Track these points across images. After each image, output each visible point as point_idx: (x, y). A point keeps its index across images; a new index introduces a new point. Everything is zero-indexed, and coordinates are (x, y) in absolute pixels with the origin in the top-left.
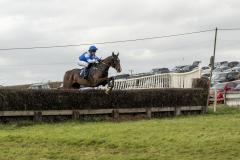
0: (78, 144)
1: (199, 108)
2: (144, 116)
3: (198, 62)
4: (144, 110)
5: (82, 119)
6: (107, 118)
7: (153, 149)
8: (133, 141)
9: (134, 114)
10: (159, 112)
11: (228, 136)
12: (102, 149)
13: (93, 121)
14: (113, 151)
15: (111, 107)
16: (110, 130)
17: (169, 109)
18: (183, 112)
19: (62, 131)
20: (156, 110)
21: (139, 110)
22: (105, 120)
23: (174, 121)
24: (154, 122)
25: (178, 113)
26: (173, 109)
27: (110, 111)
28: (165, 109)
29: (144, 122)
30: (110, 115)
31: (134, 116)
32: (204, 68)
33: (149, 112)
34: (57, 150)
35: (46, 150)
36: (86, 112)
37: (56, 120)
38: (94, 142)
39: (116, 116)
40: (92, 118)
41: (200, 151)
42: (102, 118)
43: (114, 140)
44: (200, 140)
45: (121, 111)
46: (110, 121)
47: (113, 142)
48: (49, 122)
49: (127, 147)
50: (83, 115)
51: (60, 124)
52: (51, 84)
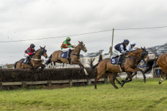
0: (25, 103)
1: (103, 79)
2: (68, 85)
3: (102, 51)
4: (67, 81)
5: (28, 87)
6: (44, 86)
7: (73, 106)
8: (60, 101)
9: (62, 84)
10: (77, 83)
11: (121, 97)
12: (41, 107)
13: (35, 89)
14: (48, 107)
15: (46, 80)
16: (46, 94)
17: (83, 81)
18: (92, 82)
19: (15, 95)
20: (75, 81)
21: (65, 82)
22: (43, 88)
23: (87, 88)
24: (74, 89)
25: (90, 83)
26: (86, 81)
27: (46, 82)
28: (81, 81)
29: (67, 89)
30: (46, 85)
31: (61, 85)
32: (106, 54)
33: (71, 83)
34: (12, 108)
35: (5, 108)
36: (30, 83)
37: (11, 88)
38: (36, 102)
39: (50, 85)
40: (34, 87)
41: (104, 107)
42: (41, 87)
43: (48, 101)
44: (103, 100)
45: (53, 82)
46: (46, 88)
47: (48, 102)
48: (7, 90)
49: (57, 105)
50: (29, 85)
51: (14, 91)
52: (8, 66)
